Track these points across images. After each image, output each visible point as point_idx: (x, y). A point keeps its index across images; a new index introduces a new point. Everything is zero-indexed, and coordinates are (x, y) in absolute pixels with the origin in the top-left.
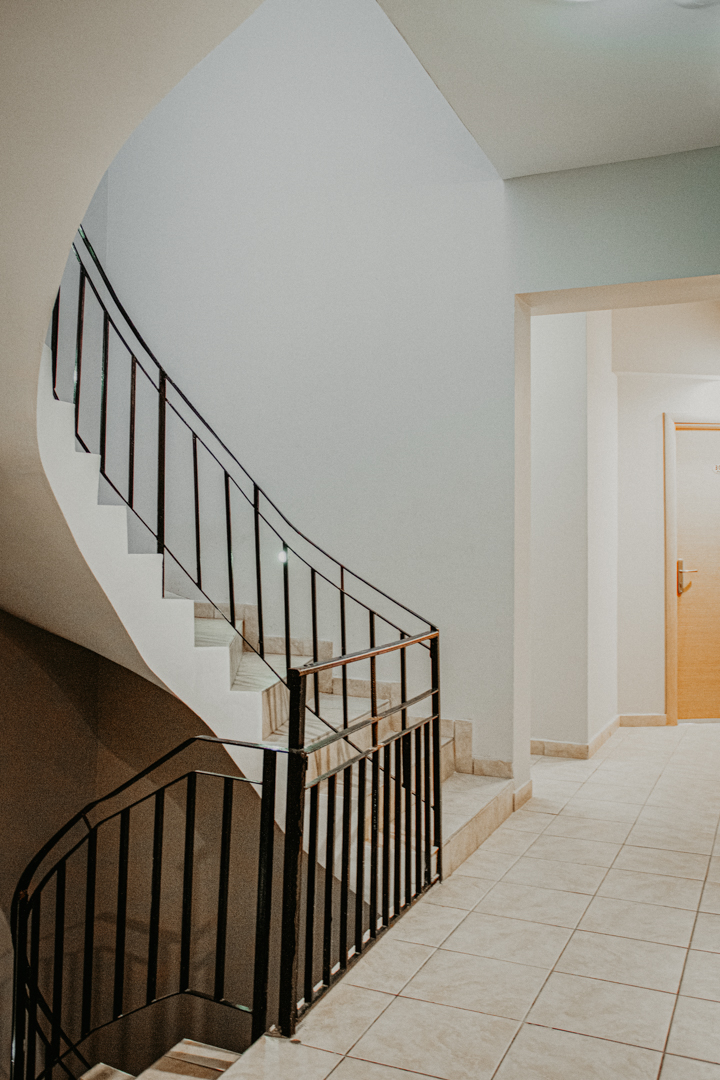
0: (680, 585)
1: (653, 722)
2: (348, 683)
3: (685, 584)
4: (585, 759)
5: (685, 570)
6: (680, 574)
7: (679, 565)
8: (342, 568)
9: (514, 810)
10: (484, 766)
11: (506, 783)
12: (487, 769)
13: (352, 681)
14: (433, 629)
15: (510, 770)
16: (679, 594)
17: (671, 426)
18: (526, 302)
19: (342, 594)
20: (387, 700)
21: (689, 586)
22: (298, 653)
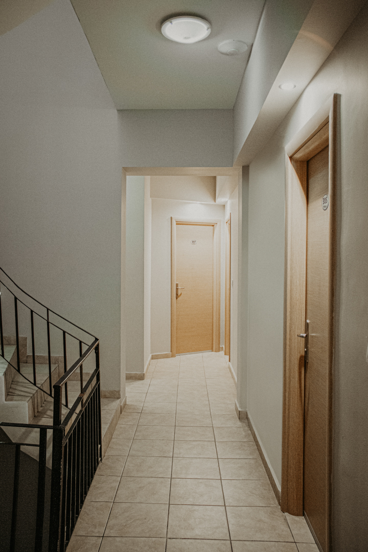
0: (177, 294)
1: (166, 356)
2: (36, 357)
3: (179, 294)
4: (143, 379)
5: (179, 288)
6: (177, 289)
7: (177, 285)
8: (48, 309)
9: (121, 413)
10: (107, 394)
11: (118, 401)
12: (108, 394)
13: (38, 356)
14: (97, 339)
15: (119, 395)
16: (177, 298)
17: (174, 223)
18: (126, 170)
19: (48, 323)
20: (57, 365)
21: (181, 294)
22: (7, 343)
